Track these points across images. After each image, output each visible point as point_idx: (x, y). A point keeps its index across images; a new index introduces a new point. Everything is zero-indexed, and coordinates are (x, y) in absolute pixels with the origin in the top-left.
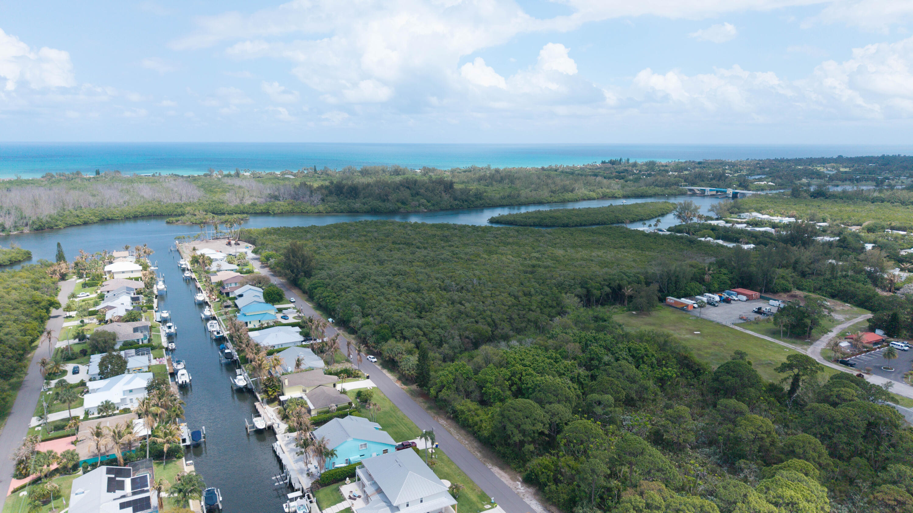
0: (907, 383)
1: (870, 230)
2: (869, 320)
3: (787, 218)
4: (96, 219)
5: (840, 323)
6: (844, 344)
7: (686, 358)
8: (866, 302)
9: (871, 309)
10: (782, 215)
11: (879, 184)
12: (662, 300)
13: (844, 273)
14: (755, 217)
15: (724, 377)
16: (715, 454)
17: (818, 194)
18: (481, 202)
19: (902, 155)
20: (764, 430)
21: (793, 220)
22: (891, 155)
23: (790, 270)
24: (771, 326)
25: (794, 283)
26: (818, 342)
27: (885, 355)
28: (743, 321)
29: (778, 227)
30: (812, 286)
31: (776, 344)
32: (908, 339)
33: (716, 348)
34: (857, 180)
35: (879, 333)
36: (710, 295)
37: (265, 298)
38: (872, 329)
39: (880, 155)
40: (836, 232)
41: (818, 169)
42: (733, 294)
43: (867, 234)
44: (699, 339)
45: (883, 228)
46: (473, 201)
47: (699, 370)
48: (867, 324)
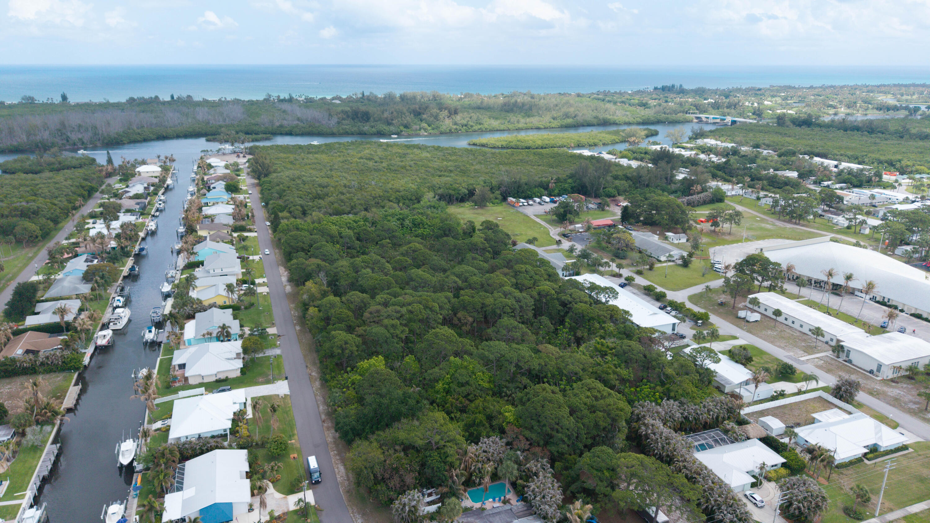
4: (153, 137)
6: (578, 225)
12: (505, 199)
18: (479, 127)
37: (225, 189)
42: (565, 198)
46: (472, 126)
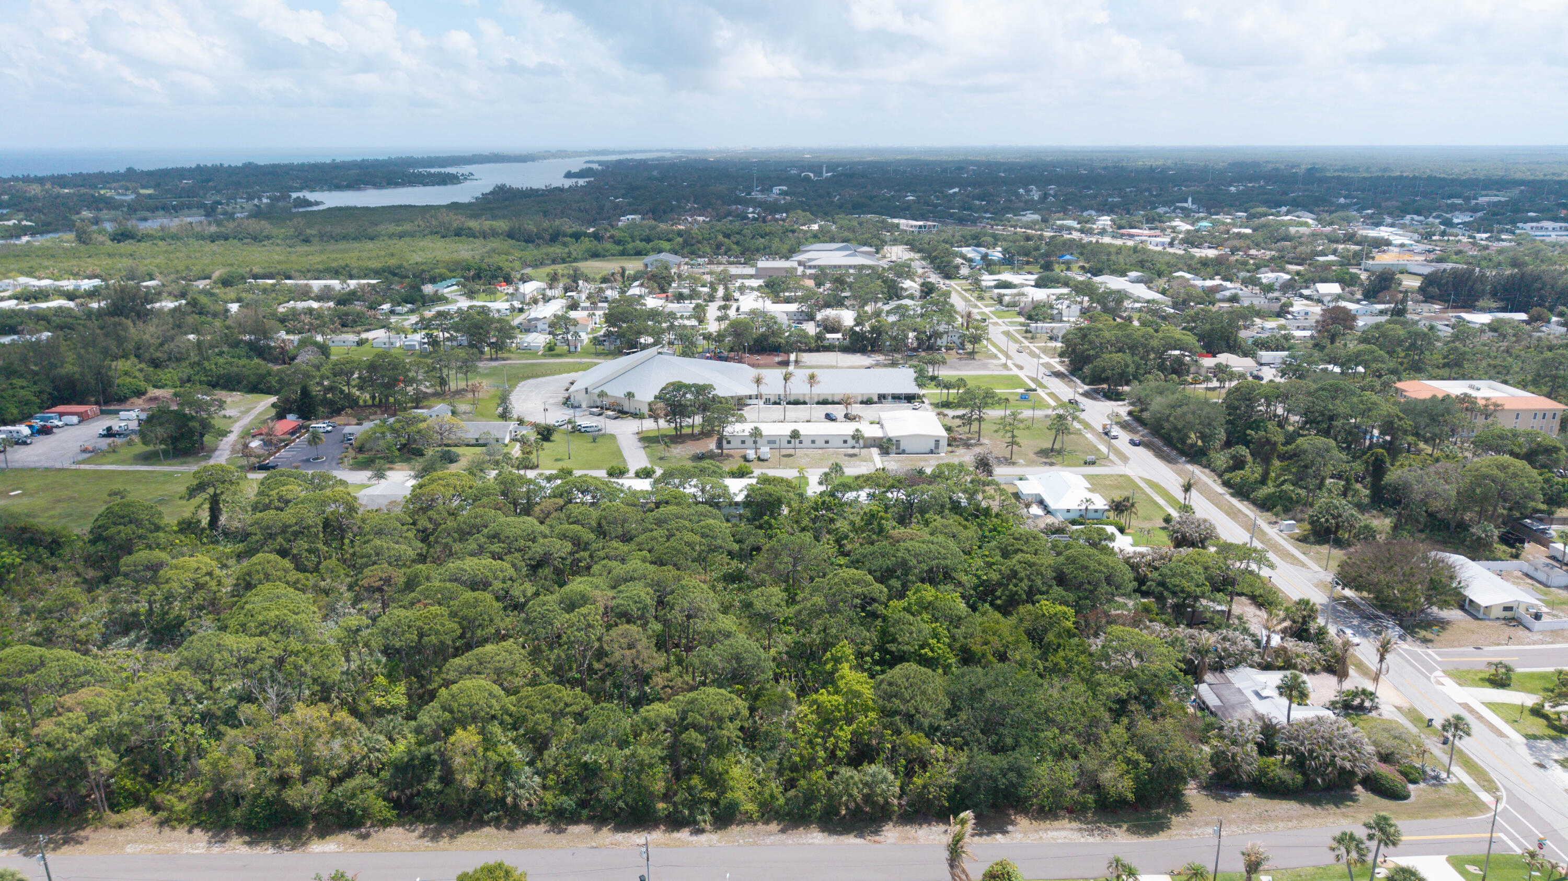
0: (344, 469)
1: (226, 282)
2: (274, 405)
3: (86, 281)
5: (237, 420)
6: (255, 444)
7: (24, 530)
8: (259, 383)
9: (269, 392)
10: (76, 276)
11: (210, 212)
13: (217, 350)
14: (26, 286)
15: (113, 530)
16: (139, 640)
17: (122, 234)
19: (226, 165)
20: (204, 571)
21: (97, 282)
22: (209, 165)
23: (133, 359)
24: (140, 448)
25: (147, 380)
26: (217, 453)
27: (309, 442)
28: (89, 455)
29: (77, 297)
30: (176, 378)
31: (160, 472)
32: (328, 418)
33: (65, 505)
34: (175, 208)
35: (292, 420)
36: (10, 428)
38: (281, 416)
39: (193, 166)
40: (176, 293)
41: (102, 192)
42: (52, 418)
43: (223, 290)
44: (25, 500)
45: (243, 278)
47: (53, 541)
48: (273, 412)
